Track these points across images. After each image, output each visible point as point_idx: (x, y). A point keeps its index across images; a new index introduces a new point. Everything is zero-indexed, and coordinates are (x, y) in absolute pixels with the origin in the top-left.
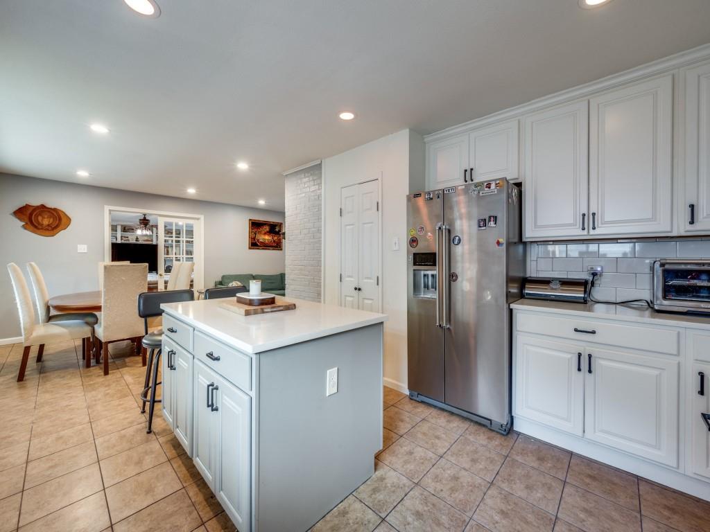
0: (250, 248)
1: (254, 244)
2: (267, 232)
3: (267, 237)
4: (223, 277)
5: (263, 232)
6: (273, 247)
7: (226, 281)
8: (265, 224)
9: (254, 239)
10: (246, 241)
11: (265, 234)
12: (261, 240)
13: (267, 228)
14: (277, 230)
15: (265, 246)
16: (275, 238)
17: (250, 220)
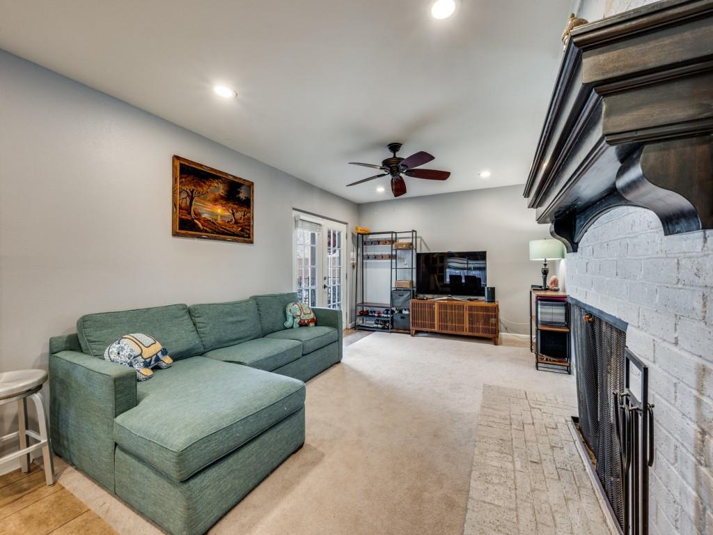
0: (175, 234)
1: (187, 225)
2: (222, 198)
3: (219, 210)
4: (84, 322)
5: (211, 196)
6: (233, 234)
7: (95, 335)
8: (218, 178)
9: (188, 210)
10: (164, 215)
11: (215, 201)
12: (205, 216)
13: (220, 189)
14: (242, 196)
15: (217, 232)
16: (239, 215)
17: (176, 158)
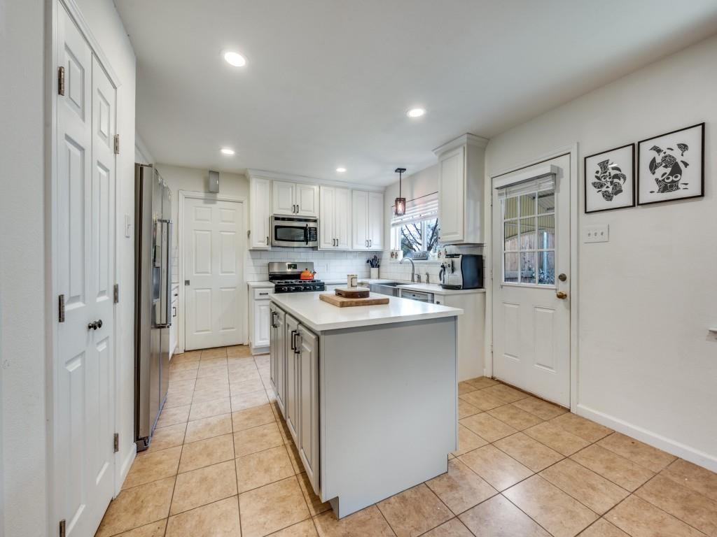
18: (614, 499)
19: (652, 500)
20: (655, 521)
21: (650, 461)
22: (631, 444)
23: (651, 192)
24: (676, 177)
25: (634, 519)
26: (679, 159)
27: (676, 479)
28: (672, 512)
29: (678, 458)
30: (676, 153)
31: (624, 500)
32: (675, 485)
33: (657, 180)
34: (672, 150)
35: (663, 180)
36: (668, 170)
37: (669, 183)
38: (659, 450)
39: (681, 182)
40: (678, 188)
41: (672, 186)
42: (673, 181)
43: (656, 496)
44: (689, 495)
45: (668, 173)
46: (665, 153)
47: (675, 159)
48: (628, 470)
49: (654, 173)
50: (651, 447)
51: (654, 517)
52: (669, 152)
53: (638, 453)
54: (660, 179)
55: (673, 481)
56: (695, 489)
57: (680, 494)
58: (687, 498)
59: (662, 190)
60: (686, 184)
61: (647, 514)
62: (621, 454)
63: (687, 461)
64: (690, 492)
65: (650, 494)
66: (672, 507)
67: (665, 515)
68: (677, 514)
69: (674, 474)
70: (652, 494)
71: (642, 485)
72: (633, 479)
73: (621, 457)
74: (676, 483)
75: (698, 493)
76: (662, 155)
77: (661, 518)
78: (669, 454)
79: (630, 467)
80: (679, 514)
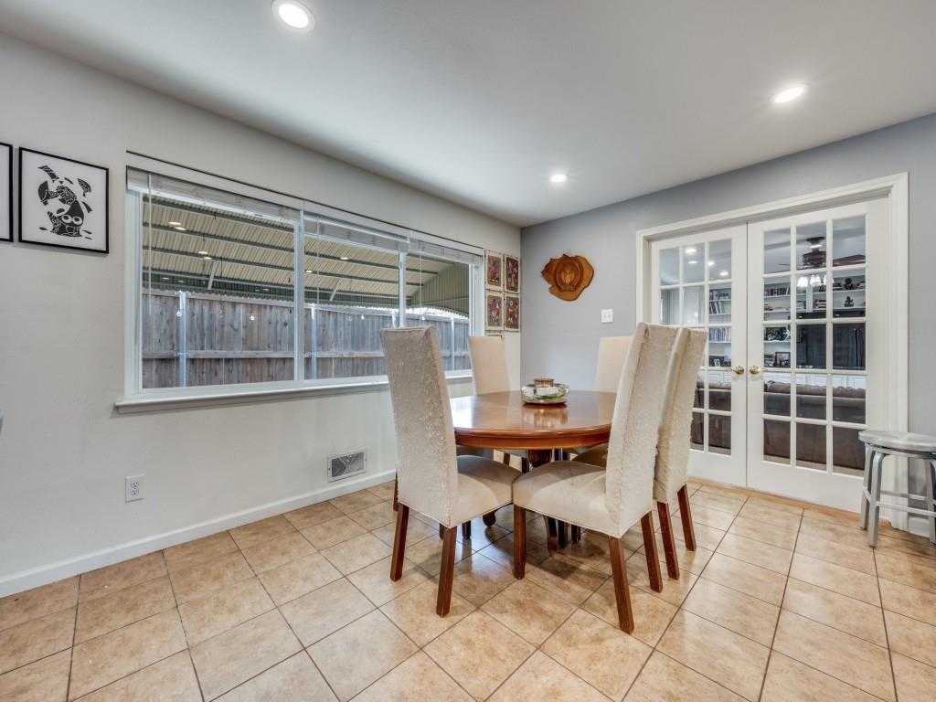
18: (62, 673)
19: (97, 632)
20: (120, 645)
21: (57, 601)
22: (15, 603)
23: (42, 229)
24: (77, 220)
25: (100, 666)
26: (80, 199)
27: (98, 595)
28: (123, 624)
29: (80, 576)
30: (77, 190)
31: (71, 662)
32: (102, 601)
33: (50, 214)
34: (71, 183)
35: (60, 217)
36: (67, 207)
37: (68, 224)
38: (54, 583)
39: (82, 228)
40: (79, 235)
41: (71, 230)
42: (72, 224)
43: (97, 625)
44: (121, 598)
45: (66, 211)
46: (61, 182)
47: (74, 197)
48: (44, 631)
49: (46, 203)
50: (43, 587)
51: (115, 643)
52: (66, 184)
53: (36, 605)
54: (55, 215)
55: (98, 599)
56: (120, 588)
57: (114, 603)
58: (122, 601)
59: (57, 230)
60: (90, 233)
61: (107, 648)
62: (16, 623)
63: (91, 572)
64: (119, 594)
65: (90, 629)
66: (121, 619)
67: (121, 632)
68: (128, 621)
69: (92, 592)
70: (92, 627)
71: (75, 629)
72: (58, 633)
73: (18, 626)
74: (103, 598)
75: (125, 590)
76: (57, 183)
77: (120, 638)
78: (69, 579)
79: (43, 626)
80: (129, 619)
